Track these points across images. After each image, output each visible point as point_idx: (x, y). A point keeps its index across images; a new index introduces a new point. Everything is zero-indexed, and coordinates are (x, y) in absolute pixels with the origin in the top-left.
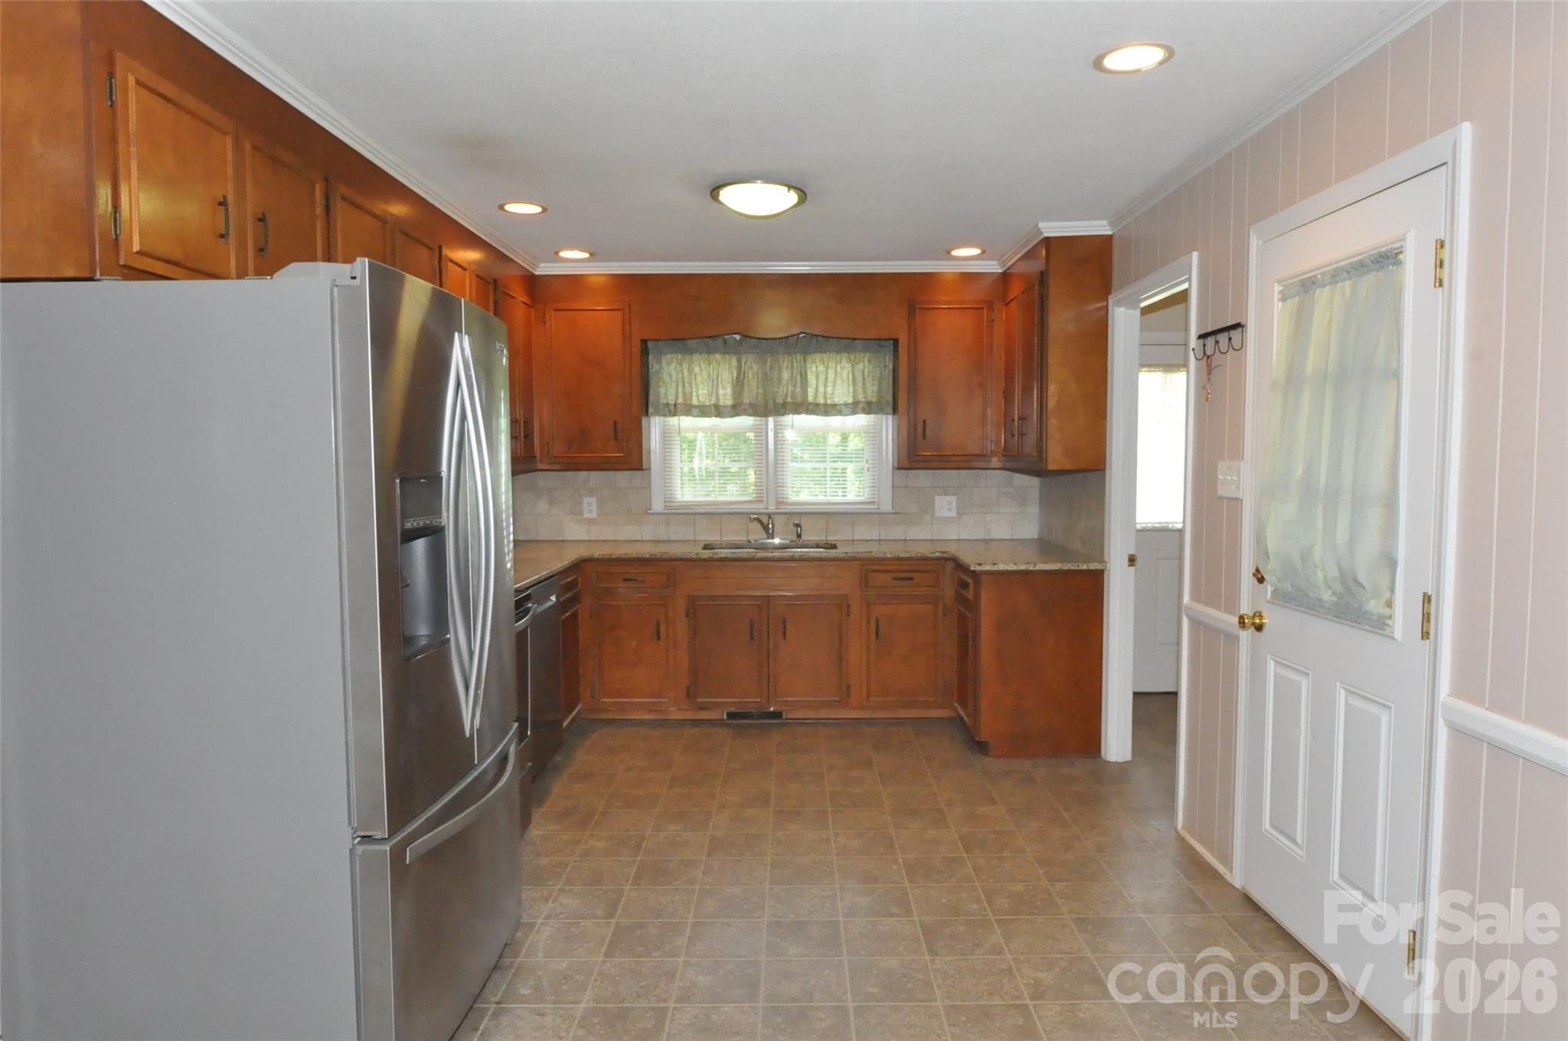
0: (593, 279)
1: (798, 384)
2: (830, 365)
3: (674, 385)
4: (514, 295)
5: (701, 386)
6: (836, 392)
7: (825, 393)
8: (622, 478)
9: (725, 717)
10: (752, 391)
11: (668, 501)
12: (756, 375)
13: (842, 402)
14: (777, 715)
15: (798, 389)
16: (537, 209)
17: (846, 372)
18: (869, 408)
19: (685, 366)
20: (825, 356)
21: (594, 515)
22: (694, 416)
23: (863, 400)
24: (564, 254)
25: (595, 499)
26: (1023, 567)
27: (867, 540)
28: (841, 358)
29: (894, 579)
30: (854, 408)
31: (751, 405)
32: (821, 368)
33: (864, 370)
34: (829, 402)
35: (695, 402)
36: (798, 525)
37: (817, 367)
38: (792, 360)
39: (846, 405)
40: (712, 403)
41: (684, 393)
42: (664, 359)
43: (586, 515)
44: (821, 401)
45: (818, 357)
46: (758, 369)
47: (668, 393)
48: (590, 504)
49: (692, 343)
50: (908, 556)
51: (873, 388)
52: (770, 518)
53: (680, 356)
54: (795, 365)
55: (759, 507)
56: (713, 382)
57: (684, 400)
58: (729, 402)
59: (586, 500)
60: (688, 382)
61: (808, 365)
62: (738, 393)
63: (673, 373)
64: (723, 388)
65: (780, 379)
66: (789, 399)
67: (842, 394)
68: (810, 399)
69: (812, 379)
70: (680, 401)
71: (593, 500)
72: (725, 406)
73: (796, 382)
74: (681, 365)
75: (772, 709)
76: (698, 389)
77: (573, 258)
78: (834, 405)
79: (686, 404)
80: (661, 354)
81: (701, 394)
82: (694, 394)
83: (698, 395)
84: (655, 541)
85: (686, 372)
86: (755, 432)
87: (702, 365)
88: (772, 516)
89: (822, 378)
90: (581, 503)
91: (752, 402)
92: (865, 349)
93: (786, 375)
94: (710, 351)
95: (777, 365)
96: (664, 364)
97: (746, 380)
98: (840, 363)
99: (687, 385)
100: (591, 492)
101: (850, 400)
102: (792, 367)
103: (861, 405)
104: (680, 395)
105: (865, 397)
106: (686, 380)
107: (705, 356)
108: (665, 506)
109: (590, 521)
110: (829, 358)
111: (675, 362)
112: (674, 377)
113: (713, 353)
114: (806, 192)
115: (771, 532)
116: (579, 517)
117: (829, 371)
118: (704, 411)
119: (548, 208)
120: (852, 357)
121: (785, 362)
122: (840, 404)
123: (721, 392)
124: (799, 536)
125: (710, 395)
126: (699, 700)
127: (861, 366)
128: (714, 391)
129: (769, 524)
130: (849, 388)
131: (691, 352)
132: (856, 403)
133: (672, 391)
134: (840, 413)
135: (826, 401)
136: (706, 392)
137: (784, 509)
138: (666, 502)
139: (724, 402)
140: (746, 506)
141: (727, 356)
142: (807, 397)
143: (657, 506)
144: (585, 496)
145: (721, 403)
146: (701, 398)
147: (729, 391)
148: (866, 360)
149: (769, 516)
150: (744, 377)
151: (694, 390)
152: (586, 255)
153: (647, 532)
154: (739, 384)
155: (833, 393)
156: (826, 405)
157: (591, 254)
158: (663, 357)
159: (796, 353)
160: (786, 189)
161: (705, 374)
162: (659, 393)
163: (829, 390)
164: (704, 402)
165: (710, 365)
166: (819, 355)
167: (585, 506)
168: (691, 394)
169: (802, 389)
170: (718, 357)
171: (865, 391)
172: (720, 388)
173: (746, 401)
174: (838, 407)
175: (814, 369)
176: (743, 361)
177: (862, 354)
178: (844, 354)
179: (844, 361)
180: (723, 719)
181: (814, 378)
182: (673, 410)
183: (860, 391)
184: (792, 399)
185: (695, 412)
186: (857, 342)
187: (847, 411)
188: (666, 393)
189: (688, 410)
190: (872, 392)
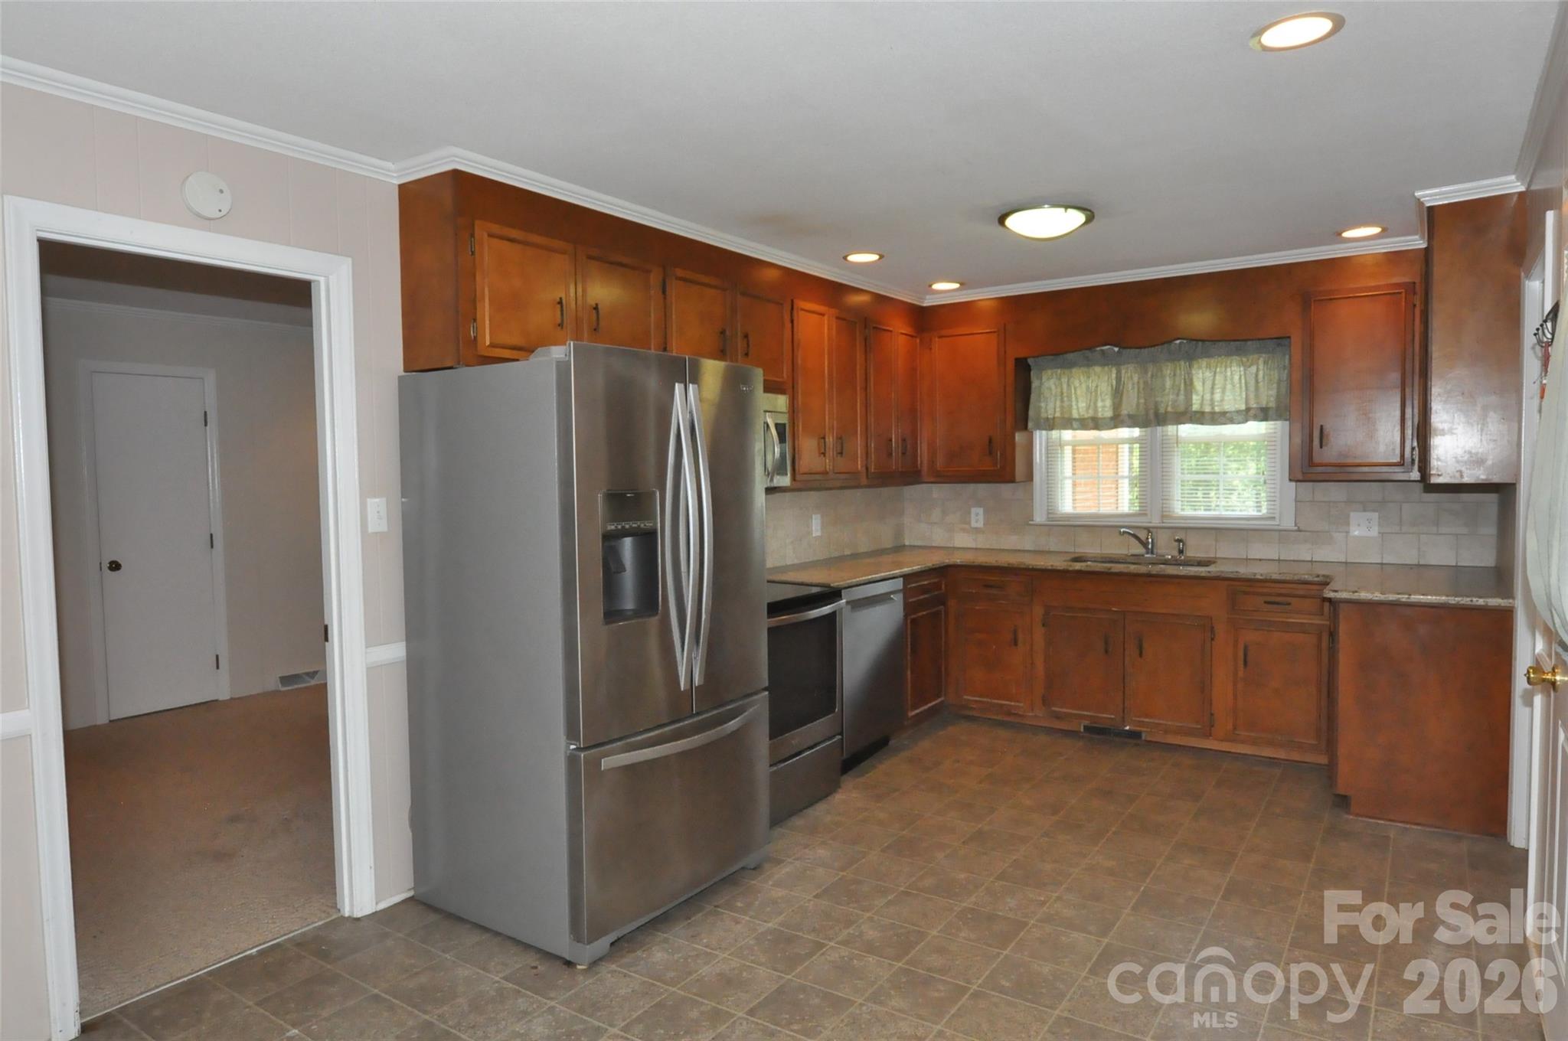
0: (981, 304)
1: (1182, 392)
2: (1218, 370)
3: (1053, 399)
4: (891, 329)
5: (1080, 399)
6: (1226, 398)
7: (1212, 400)
8: (1005, 489)
9: (1082, 730)
10: (1131, 403)
11: (1050, 512)
12: (1136, 386)
13: (1233, 409)
14: (1135, 735)
15: (1182, 397)
16: (874, 257)
17: (1236, 377)
18: (1264, 414)
19: (1064, 380)
20: (1212, 361)
21: (980, 524)
22: (1074, 429)
23: (1255, 406)
24: (937, 286)
25: (982, 509)
26: (1392, 597)
27: (1260, 560)
28: (1231, 363)
29: (1265, 602)
30: (1246, 415)
31: (1130, 416)
32: (1208, 374)
33: (1257, 375)
34: (1217, 409)
35: (1075, 415)
36: (1179, 541)
37: (1203, 373)
38: (1175, 368)
39: (1238, 412)
40: (1089, 415)
41: (1062, 407)
42: (1045, 376)
43: (974, 524)
44: (1207, 409)
45: (1204, 362)
46: (1139, 378)
47: (1048, 408)
48: (977, 515)
49: (1070, 356)
50: (1283, 578)
51: (1271, 392)
52: (1149, 532)
53: (1059, 371)
54: (1178, 372)
55: (1143, 522)
56: (1091, 393)
57: (1061, 414)
58: (1109, 414)
59: (974, 510)
60: (1067, 397)
61: (1194, 372)
62: (1117, 406)
63: (1053, 387)
64: (1103, 401)
65: (1163, 389)
66: (1169, 409)
67: (1232, 399)
68: (1195, 407)
69: (1198, 385)
70: (1058, 414)
71: (981, 511)
72: (1104, 418)
73: (1179, 390)
74: (1060, 379)
75: (1127, 728)
76: (1077, 402)
77: (945, 289)
78: (1224, 413)
79: (1063, 418)
80: (1042, 369)
81: (1080, 408)
82: (1075, 407)
83: (1078, 409)
84: (1035, 552)
85: (1065, 386)
86: (1140, 444)
87: (1082, 377)
88: (1154, 531)
89: (1209, 384)
90: (969, 513)
91: (1131, 413)
92: (1259, 351)
93: (1168, 383)
94: (1089, 363)
95: (1159, 374)
96: (1044, 380)
97: (1125, 390)
98: (1231, 367)
99: (1065, 399)
100: (979, 504)
101: (1243, 407)
102: (1175, 375)
103: (1252, 412)
104: (1058, 410)
105: (1258, 403)
106: (1065, 394)
107: (1085, 369)
108: (1048, 518)
109: (977, 530)
110: (1218, 362)
111: (1055, 376)
112: (1054, 392)
113: (1092, 366)
114: (1093, 210)
115: (1150, 546)
116: (967, 526)
117: (1217, 377)
118: (1085, 424)
119: (885, 254)
120: (1244, 359)
121: (1168, 370)
122: (1230, 412)
123: (1100, 404)
124: (1181, 552)
125: (1088, 408)
126: (1053, 709)
127: (1253, 369)
128: (1092, 404)
129: (1148, 539)
130: (1241, 392)
131: (1071, 365)
132: (1248, 409)
133: (1051, 405)
134: (1232, 421)
135: (1213, 408)
136: (1084, 405)
137: (1169, 523)
138: (1048, 513)
139: (1102, 415)
140: (1126, 519)
141: (1106, 368)
142: (1191, 405)
143: (1039, 517)
144: (974, 507)
145: (1100, 415)
146: (1080, 410)
147: (1108, 403)
148: (1261, 361)
149: (1148, 530)
150: (1123, 387)
151: (1074, 403)
152: (956, 286)
153: (1027, 542)
154: (1118, 393)
155: (1222, 400)
156: (1213, 413)
157: (961, 284)
158: (1043, 373)
159: (1179, 360)
160: (1063, 210)
161: (1084, 386)
162: (1040, 407)
163: (1217, 397)
164: (1083, 415)
165: (1088, 377)
166: (1205, 359)
167: (973, 516)
168: (1070, 406)
169: (1186, 396)
170: (1098, 369)
171: (1257, 396)
172: (1099, 400)
173: (1124, 412)
174: (1228, 415)
175: (1201, 375)
176: (1123, 371)
177: (1256, 356)
178: (1234, 357)
179: (1235, 364)
180: (1080, 732)
181: (1201, 384)
182: (1050, 425)
183: (1252, 396)
184: (1173, 408)
185: (1075, 424)
186: (1249, 343)
187: (1240, 418)
188: (1046, 408)
189: (1068, 423)
190: (1268, 396)
